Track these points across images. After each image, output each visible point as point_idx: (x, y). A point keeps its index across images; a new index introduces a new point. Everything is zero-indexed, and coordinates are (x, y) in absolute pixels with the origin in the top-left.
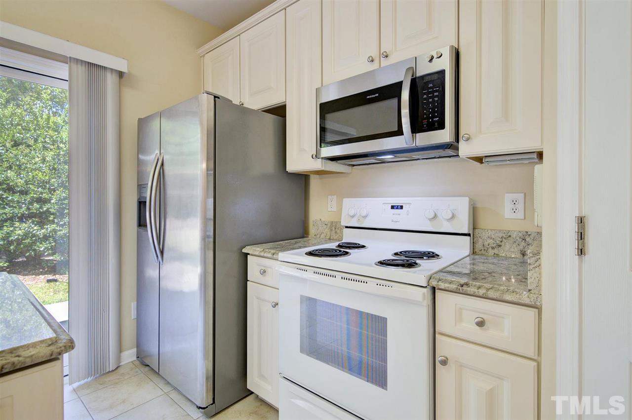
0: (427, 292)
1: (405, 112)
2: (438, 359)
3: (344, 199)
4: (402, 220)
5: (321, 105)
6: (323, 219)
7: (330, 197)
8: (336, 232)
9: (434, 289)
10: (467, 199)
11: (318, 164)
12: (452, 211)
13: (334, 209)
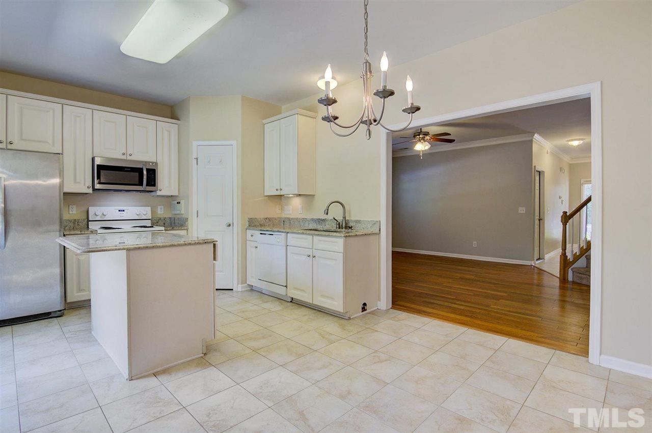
1: (145, 177)
3: (90, 208)
4: (124, 215)
5: (98, 165)
6: (65, 219)
7: (71, 206)
11: (90, 191)
12: (145, 212)
13: (75, 212)
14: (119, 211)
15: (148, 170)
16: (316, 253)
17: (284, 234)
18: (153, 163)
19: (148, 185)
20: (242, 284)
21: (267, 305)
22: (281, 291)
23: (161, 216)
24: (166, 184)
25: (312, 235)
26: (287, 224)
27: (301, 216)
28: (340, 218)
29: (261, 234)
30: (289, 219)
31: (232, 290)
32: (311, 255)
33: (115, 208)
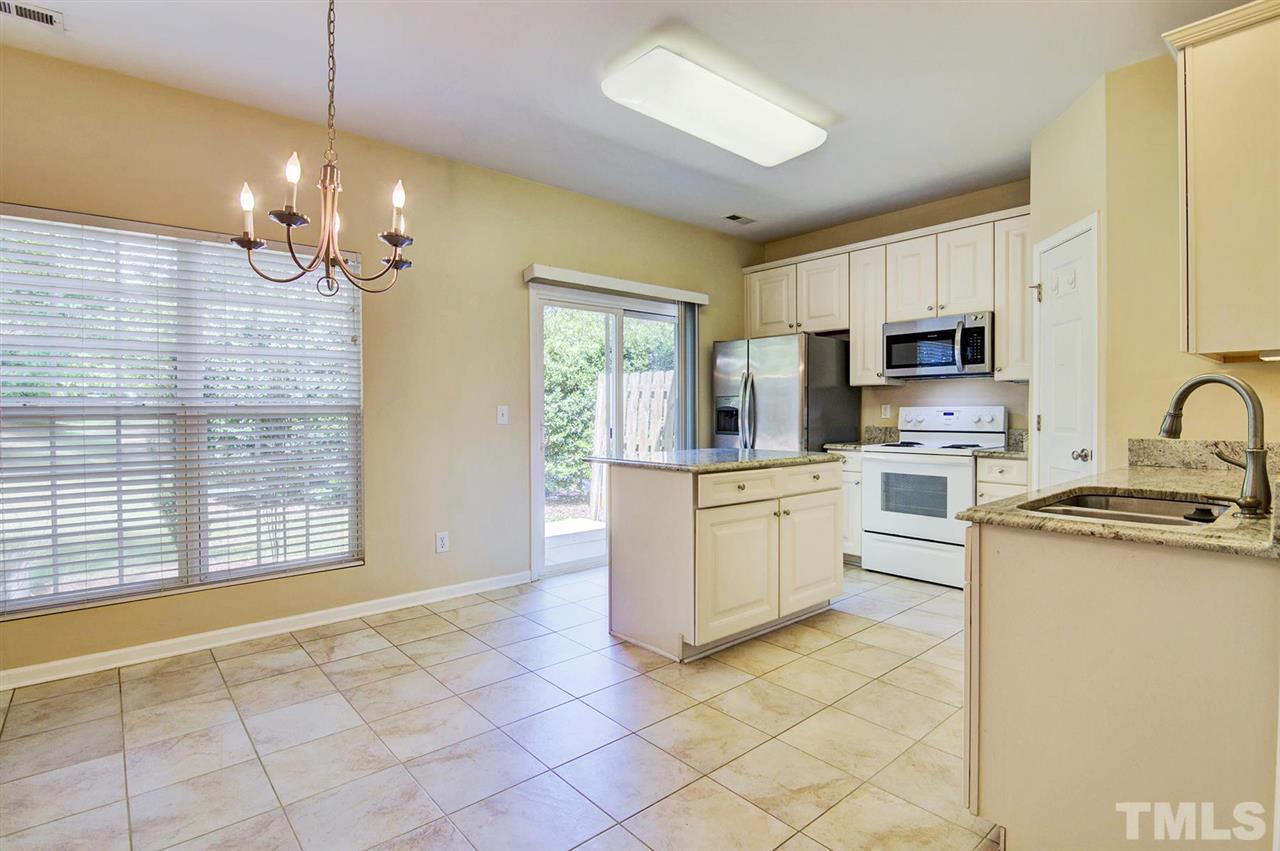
0: (972, 459)
1: (958, 347)
2: (979, 494)
3: (901, 409)
4: (952, 423)
5: (888, 337)
6: (876, 426)
7: (883, 406)
8: (891, 436)
9: (976, 457)
10: (1002, 408)
11: (882, 381)
12: (992, 416)
13: (888, 416)
14: (945, 414)
18: (979, 314)
19: (967, 361)
24: (1009, 359)
33: (940, 408)
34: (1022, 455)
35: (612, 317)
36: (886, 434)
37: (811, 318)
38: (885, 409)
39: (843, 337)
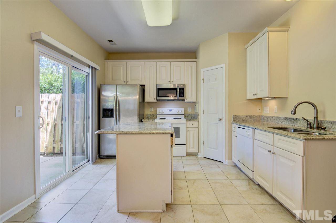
1: (178, 93)
2: (187, 131)
3: (158, 109)
4: (171, 112)
5: (158, 88)
6: (149, 114)
8: (154, 116)
9: (186, 121)
10: (183, 108)
11: (156, 101)
12: (181, 111)
13: (152, 111)
14: (169, 110)
15: (180, 89)
16: (276, 150)
17: (252, 129)
18: (182, 85)
19: (180, 96)
20: (228, 160)
21: (237, 183)
22: (250, 174)
23: (190, 113)
24: (189, 96)
25: (274, 133)
26: (265, 120)
27: (276, 115)
28: (311, 118)
29: (239, 127)
30: (267, 117)
31: (222, 162)
32: (272, 152)
33: (168, 109)
34: (197, 120)
35: (67, 68)
36: (152, 116)
37: (131, 80)
38: (152, 109)
39: (143, 87)
